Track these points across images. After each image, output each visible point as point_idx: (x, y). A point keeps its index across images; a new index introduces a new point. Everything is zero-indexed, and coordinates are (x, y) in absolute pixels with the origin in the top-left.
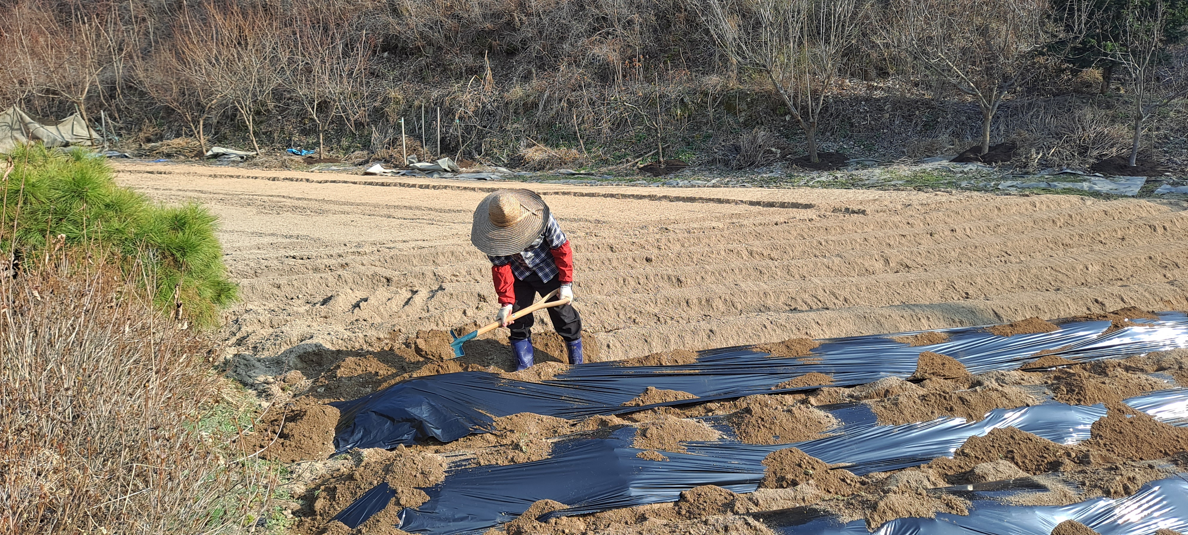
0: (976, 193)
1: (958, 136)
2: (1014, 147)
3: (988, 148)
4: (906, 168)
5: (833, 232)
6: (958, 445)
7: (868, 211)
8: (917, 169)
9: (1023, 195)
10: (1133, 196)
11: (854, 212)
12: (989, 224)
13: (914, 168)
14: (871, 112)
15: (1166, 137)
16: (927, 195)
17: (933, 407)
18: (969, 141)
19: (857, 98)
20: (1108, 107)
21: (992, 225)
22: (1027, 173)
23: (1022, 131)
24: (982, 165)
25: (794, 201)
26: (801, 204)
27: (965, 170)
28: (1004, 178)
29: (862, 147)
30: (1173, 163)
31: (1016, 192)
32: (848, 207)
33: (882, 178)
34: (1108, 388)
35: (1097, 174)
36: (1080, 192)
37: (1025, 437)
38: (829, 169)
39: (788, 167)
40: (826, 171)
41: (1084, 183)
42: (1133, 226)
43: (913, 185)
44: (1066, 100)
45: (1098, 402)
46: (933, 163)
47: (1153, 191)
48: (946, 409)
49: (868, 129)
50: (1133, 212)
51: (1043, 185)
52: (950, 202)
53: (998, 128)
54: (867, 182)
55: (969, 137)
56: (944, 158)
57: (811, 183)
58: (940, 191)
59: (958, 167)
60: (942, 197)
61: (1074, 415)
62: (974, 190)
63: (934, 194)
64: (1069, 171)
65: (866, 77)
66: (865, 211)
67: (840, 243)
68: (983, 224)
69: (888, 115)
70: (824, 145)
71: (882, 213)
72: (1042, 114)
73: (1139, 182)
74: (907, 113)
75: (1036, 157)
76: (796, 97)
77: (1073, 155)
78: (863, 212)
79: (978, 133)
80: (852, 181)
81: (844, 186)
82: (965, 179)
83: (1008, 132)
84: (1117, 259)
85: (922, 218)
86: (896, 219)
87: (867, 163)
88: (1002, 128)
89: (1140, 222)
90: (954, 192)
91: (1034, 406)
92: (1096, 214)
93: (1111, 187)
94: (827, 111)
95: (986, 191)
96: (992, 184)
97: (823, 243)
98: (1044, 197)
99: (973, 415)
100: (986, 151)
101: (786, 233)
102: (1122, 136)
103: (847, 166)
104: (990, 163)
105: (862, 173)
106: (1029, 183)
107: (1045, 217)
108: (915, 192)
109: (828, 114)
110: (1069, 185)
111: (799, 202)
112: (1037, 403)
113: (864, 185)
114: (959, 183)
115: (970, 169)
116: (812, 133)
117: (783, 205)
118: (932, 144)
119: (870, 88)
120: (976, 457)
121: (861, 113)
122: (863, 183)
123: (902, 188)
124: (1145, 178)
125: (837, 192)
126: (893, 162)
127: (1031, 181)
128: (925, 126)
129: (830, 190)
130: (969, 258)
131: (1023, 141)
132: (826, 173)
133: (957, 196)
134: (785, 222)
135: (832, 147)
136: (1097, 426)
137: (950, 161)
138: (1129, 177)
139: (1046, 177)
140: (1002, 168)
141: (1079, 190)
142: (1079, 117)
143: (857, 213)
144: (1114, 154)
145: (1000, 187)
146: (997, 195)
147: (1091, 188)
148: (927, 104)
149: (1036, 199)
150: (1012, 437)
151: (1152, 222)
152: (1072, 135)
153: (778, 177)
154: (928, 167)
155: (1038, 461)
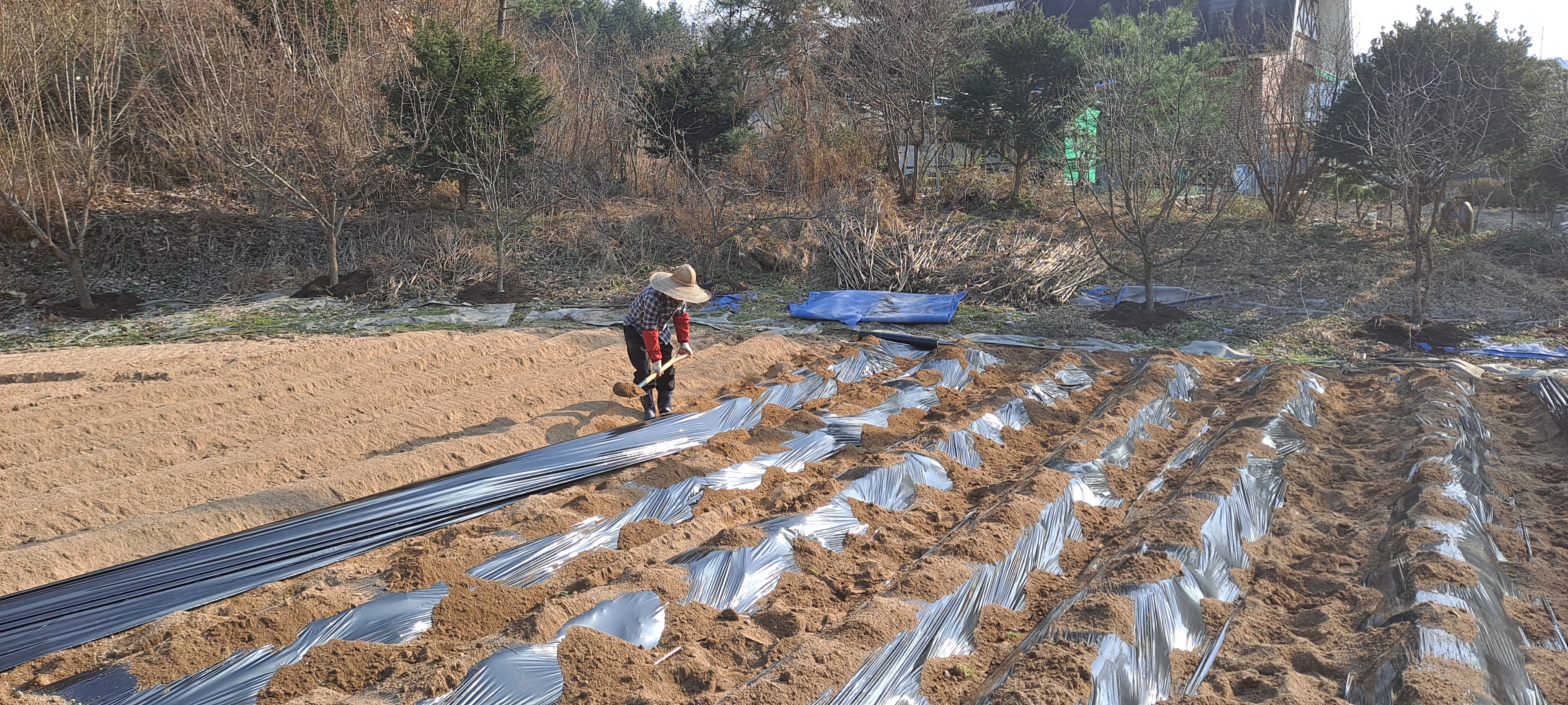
0: (326, 336)
1: (298, 263)
2: (370, 275)
3: (337, 278)
4: (229, 309)
5: (113, 411)
6: (263, 686)
7: (171, 374)
8: (247, 309)
9: (384, 335)
10: (503, 327)
11: (149, 378)
12: (338, 376)
13: (242, 309)
14: (171, 233)
15: (531, 258)
16: (260, 344)
17: (223, 642)
18: (314, 270)
19: (146, 213)
20: (470, 225)
21: (341, 376)
22: (387, 307)
23: (377, 256)
24: (332, 299)
25: (50, 371)
26: (60, 375)
27: (311, 307)
28: (361, 315)
29: (163, 283)
30: (540, 286)
31: (375, 332)
32: (140, 371)
33: (195, 325)
34: (449, 561)
35: (465, 303)
36: (447, 326)
37: (352, 648)
38: (112, 317)
39: (41, 319)
40: (107, 320)
41: (452, 315)
42: (499, 361)
43: (241, 333)
44: (424, 218)
45: (438, 580)
46: (267, 301)
47: (522, 319)
48: (243, 639)
49: (169, 257)
50: (502, 345)
51: (407, 321)
52: (291, 351)
53: (348, 252)
54: (173, 333)
55: (313, 265)
56: (283, 293)
57: (83, 340)
58: (277, 337)
59: (302, 304)
60: (280, 345)
61: (411, 603)
62: (324, 333)
63: (269, 342)
64: (434, 301)
65: (158, 184)
66: (166, 374)
67: (120, 427)
68: (330, 376)
69: (196, 237)
70: (101, 283)
71: (192, 376)
72: (398, 234)
73: (508, 309)
74: (224, 235)
75: (397, 287)
76: (41, 214)
77: (438, 282)
78: (164, 376)
79: (324, 259)
80: (149, 333)
81: (138, 340)
82: (311, 319)
83: (360, 256)
84: (479, 402)
85: (250, 376)
86: (213, 381)
87: (172, 305)
88: (353, 253)
89: (506, 356)
90: (296, 337)
91: (360, 606)
92: (463, 351)
93: (480, 318)
94: (100, 233)
95: (339, 333)
96: (346, 323)
97: (92, 431)
98: (406, 336)
99: (281, 638)
100: (336, 282)
101: (30, 422)
102: (486, 258)
103: (141, 311)
104: (342, 298)
105: (166, 321)
106: (390, 320)
107: (406, 360)
108: (244, 341)
109: (103, 237)
110: (435, 319)
111: (57, 371)
112: (365, 600)
113: (169, 337)
114: (303, 325)
115: (318, 306)
116: (77, 266)
117: (29, 378)
118: (264, 275)
119: (166, 199)
120: (286, 694)
121: (155, 235)
122: (167, 334)
123: (224, 337)
124: (514, 305)
125: (122, 349)
126: (212, 302)
127: (392, 316)
128: (251, 251)
129: (112, 349)
130: (310, 423)
131: (381, 266)
132: (107, 324)
133: (300, 341)
134: (31, 405)
135: (114, 285)
136: (439, 610)
137: (291, 297)
138: (498, 305)
139: (410, 310)
140: (358, 302)
141: (446, 324)
142: (439, 238)
143: (153, 379)
144: (481, 280)
145: (355, 326)
146: (352, 337)
147: (459, 320)
148: (251, 222)
149: (397, 339)
150: (334, 653)
151: (519, 355)
152: (434, 259)
153: (24, 336)
154: (261, 306)
155: (367, 675)
